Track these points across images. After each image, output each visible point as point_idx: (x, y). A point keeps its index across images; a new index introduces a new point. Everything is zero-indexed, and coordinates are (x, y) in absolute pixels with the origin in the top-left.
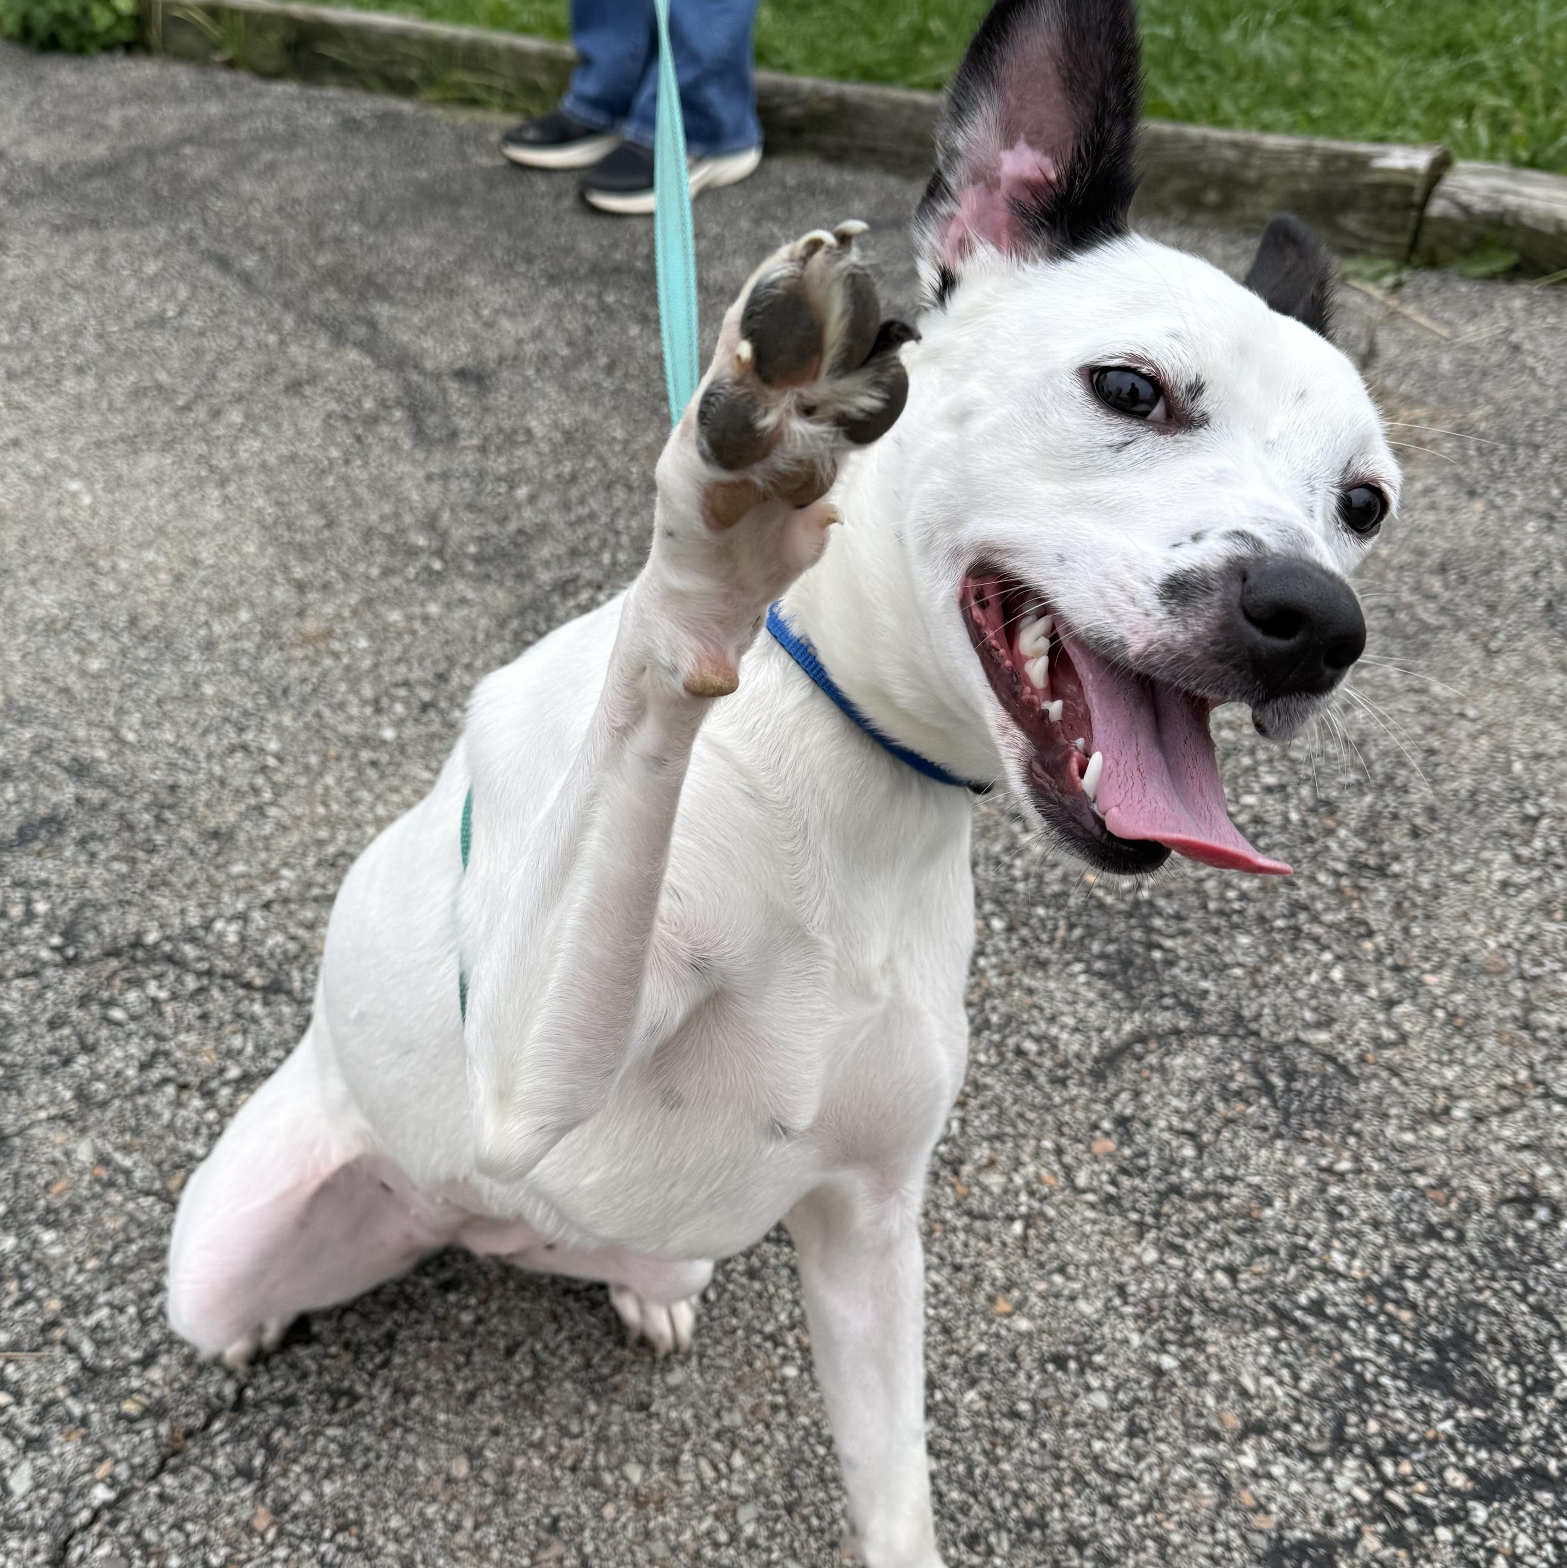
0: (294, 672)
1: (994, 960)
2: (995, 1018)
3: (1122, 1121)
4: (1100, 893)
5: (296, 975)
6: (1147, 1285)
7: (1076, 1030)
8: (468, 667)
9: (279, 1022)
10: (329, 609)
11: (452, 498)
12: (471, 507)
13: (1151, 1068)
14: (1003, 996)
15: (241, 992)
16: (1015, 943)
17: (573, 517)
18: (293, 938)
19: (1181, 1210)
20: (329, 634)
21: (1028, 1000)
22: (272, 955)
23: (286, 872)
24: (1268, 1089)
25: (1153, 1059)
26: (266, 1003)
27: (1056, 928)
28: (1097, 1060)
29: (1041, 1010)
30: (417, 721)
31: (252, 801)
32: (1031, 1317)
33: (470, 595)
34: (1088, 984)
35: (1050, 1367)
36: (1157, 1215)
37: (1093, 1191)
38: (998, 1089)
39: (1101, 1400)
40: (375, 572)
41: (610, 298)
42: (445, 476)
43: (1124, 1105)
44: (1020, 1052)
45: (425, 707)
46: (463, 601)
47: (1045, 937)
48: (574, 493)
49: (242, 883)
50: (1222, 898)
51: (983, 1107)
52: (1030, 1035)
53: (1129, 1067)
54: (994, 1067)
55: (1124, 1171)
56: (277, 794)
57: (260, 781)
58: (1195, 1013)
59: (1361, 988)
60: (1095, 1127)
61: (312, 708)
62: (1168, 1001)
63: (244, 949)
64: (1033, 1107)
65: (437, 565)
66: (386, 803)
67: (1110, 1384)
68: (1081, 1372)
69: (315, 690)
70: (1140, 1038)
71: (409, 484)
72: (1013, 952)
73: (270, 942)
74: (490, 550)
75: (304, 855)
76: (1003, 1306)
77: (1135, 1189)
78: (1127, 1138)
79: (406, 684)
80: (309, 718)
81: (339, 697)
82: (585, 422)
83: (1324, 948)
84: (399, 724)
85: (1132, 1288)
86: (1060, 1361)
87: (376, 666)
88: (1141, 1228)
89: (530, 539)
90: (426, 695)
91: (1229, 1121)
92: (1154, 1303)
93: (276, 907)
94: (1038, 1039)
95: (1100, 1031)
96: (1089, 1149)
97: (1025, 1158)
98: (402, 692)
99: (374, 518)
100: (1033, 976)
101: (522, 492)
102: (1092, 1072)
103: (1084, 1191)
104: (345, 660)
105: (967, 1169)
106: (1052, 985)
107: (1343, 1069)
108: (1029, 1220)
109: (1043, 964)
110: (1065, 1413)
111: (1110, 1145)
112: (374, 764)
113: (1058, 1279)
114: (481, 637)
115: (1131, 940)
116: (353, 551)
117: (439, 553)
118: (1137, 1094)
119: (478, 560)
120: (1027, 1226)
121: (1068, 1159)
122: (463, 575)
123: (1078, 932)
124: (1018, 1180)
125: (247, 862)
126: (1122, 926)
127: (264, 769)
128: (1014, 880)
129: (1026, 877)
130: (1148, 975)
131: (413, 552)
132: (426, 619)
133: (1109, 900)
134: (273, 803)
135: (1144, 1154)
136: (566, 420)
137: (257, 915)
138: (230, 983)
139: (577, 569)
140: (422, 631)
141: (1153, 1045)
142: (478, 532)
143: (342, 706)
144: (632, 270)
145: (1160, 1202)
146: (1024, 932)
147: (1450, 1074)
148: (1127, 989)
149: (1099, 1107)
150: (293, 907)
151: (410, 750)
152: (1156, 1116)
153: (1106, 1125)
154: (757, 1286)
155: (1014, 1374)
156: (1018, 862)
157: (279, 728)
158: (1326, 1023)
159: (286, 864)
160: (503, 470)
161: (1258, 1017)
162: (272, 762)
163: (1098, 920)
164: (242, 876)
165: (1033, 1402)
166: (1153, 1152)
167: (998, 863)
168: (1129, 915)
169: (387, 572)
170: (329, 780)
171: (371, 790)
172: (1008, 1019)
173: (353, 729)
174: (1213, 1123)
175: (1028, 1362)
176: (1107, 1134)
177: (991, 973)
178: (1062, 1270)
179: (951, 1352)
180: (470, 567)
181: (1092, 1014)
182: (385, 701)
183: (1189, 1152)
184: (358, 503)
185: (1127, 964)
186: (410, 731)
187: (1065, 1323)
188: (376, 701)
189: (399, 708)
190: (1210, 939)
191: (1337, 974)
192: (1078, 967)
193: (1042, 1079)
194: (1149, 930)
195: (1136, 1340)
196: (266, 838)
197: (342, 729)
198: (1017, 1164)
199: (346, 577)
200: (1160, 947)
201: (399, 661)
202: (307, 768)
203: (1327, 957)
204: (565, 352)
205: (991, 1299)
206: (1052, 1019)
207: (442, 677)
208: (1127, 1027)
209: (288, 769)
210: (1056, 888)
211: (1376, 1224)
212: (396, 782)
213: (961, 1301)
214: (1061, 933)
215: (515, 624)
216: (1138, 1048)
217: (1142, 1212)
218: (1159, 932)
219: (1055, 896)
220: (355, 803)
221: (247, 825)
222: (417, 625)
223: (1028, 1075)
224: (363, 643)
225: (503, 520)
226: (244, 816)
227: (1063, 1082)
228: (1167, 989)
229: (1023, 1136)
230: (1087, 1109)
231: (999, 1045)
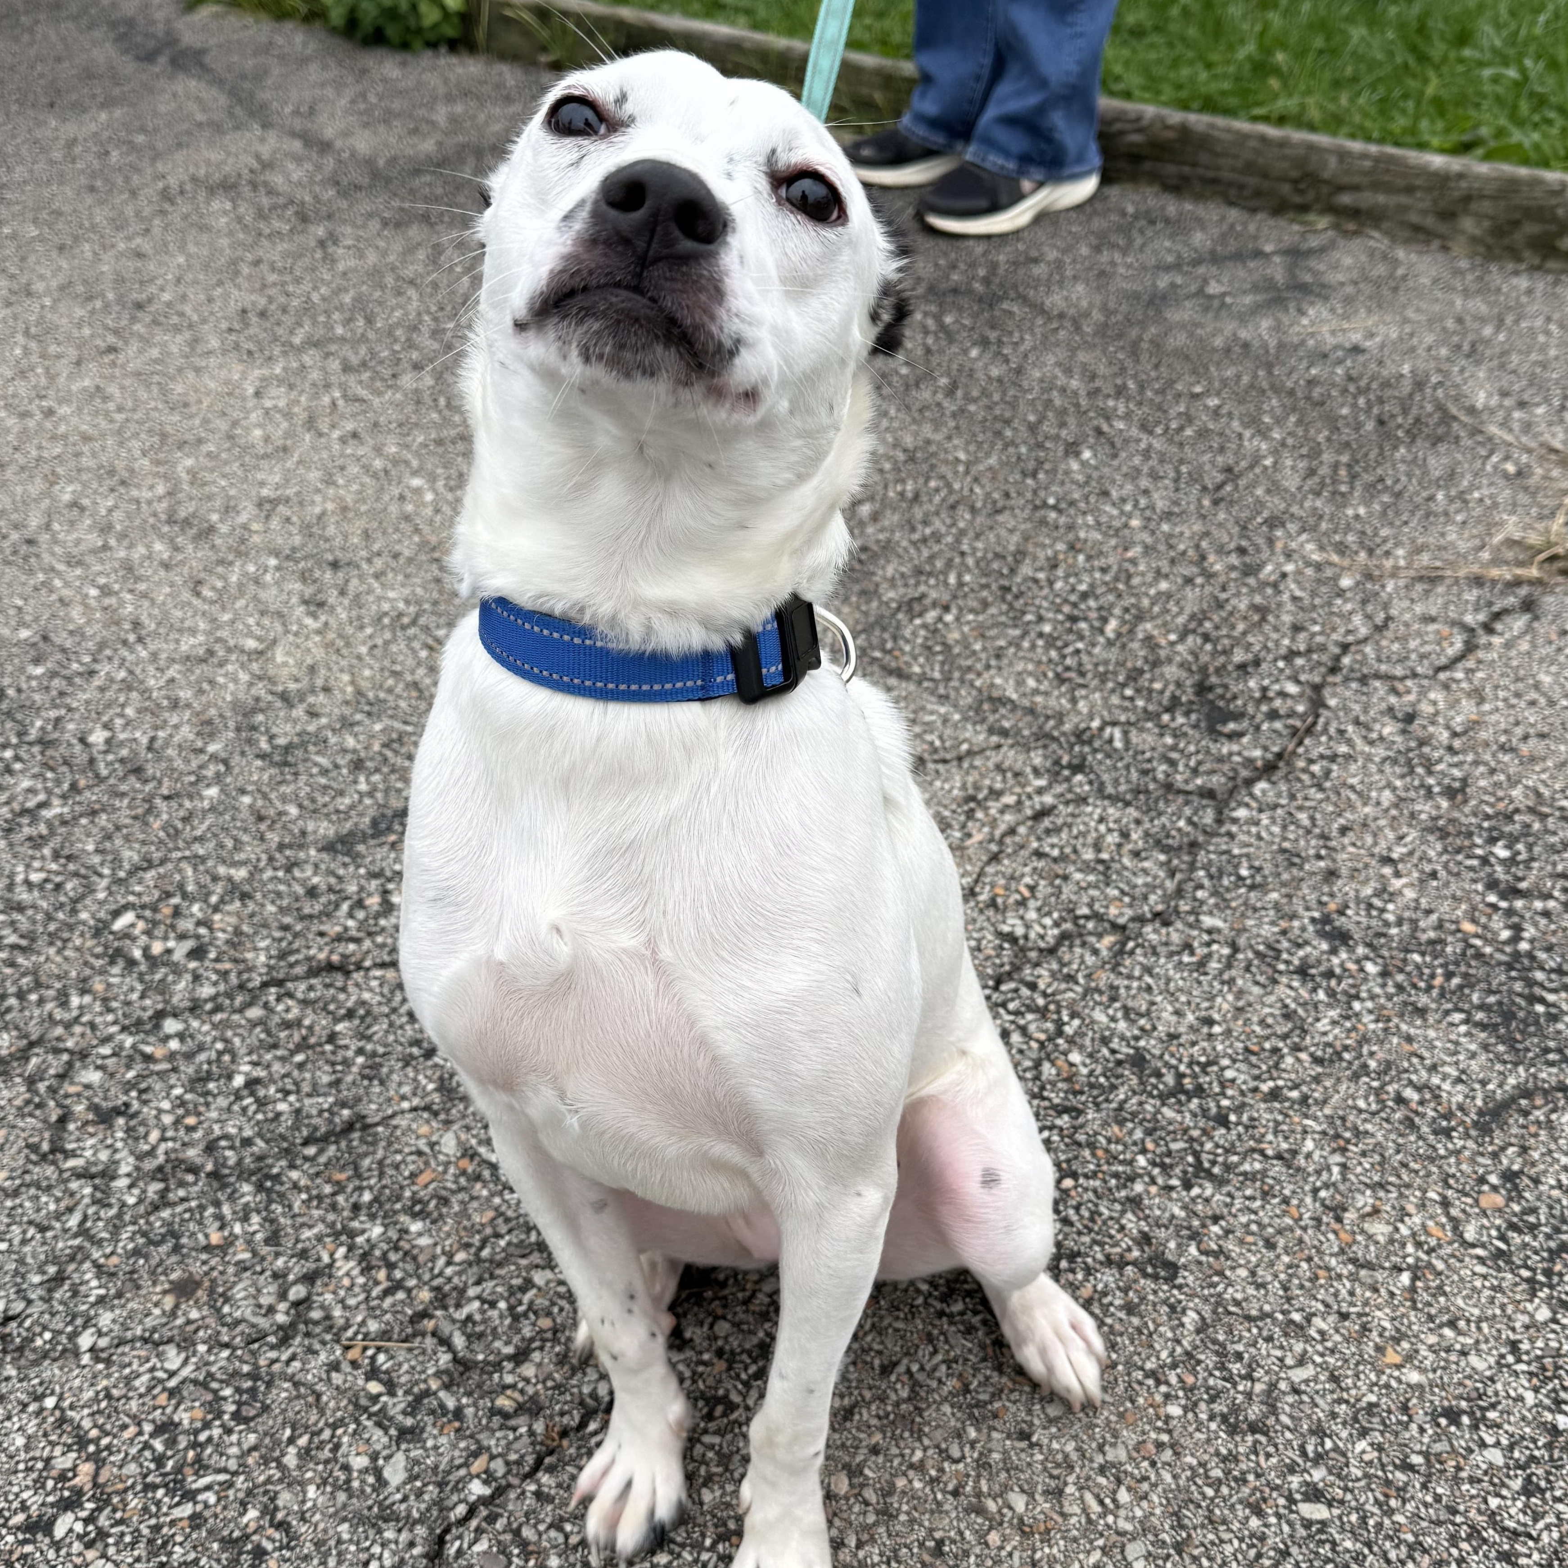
1: (1369, 1005)
2: (1373, 1064)
3: (1509, 1176)
4: (1478, 942)
6: (1540, 1344)
7: (1459, 1080)
13: (1538, 1123)
14: (1381, 1042)
16: (1391, 990)
17: (916, 536)
21: (1407, 1047)
25: (1539, 1114)
27: (1433, 976)
28: (1481, 1113)
29: (1422, 1058)
32: (1422, 1370)
34: (1468, 1034)
35: (1443, 1421)
36: (1548, 1273)
37: (1483, 1246)
38: (1380, 1137)
39: (1496, 1457)
41: (949, 319)
43: (1511, 1159)
44: (1400, 1100)
47: (1422, 985)
48: (918, 513)
51: (1364, 1154)
52: (1410, 1082)
53: (1515, 1120)
54: (1374, 1114)
55: (1513, 1227)
60: (1482, 1180)
62: (1554, 1057)
64: (1416, 1157)
67: (1505, 1442)
68: (1475, 1427)
70: (1526, 1092)
72: (1389, 997)
76: (1392, 1357)
77: (1525, 1245)
78: (1515, 1194)
82: (928, 442)
85: (1525, 1346)
86: (1453, 1416)
88: (1533, 1286)
89: (875, 556)
92: (1548, 1361)
94: (1419, 1089)
95: (1484, 1083)
96: (1477, 1201)
97: (1411, 1208)
100: (1411, 1024)
102: (1475, 1124)
103: (1473, 1246)
105: (1350, 1216)
106: (1432, 1034)
108: (1416, 1272)
109: (1422, 1012)
110: (1459, 1468)
111: (1499, 1200)
113: (1448, 1332)
115: (1511, 992)
118: (1524, 1150)
120: (1415, 1278)
121: (1455, 1212)
123: (1456, 981)
124: (1404, 1231)
126: (1503, 978)
128: (1387, 924)
129: (1399, 922)
130: (1532, 1029)
133: (1488, 950)
135: (1534, 1211)
136: (908, 441)
139: (922, 588)
141: (1539, 1101)
144: (969, 292)
145: (1552, 1260)
146: (1400, 978)
148: (1510, 1042)
149: (1486, 1161)
152: (1545, 1172)
153: (1493, 1179)
154: (1136, 1321)
155: (1406, 1426)
156: (1391, 907)
163: (1477, 970)
165: (1426, 1455)
166: (1543, 1210)
167: (1370, 906)
168: (1510, 967)
172: (1388, 1065)
175: (1420, 1416)
176: (1495, 1188)
177: (1367, 1018)
178: (1452, 1324)
179: (1340, 1401)
181: (1474, 1065)
185: (1508, 1016)
187: (1456, 1378)
192: (1457, 1017)
193: (1425, 1129)
194: (1531, 983)
195: (1530, 1398)
198: (1403, 1214)
200: (1542, 1001)
205: (1379, 1349)
206: (1433, 1068)
208: (1512, 1081)
210: (1432, 934)
213: (1349, 1350)
214: (1438, 981)
216: (1523, 1102)
217: (1533, 1270)
218: (1541, 985)
219: (1432, 942)
223: (1410, 1124)
227: (1447, 1133)
228: (1552, 1044)
229: (1408, 1186)
230: (1472, 1161)
231: (1378, 1092)
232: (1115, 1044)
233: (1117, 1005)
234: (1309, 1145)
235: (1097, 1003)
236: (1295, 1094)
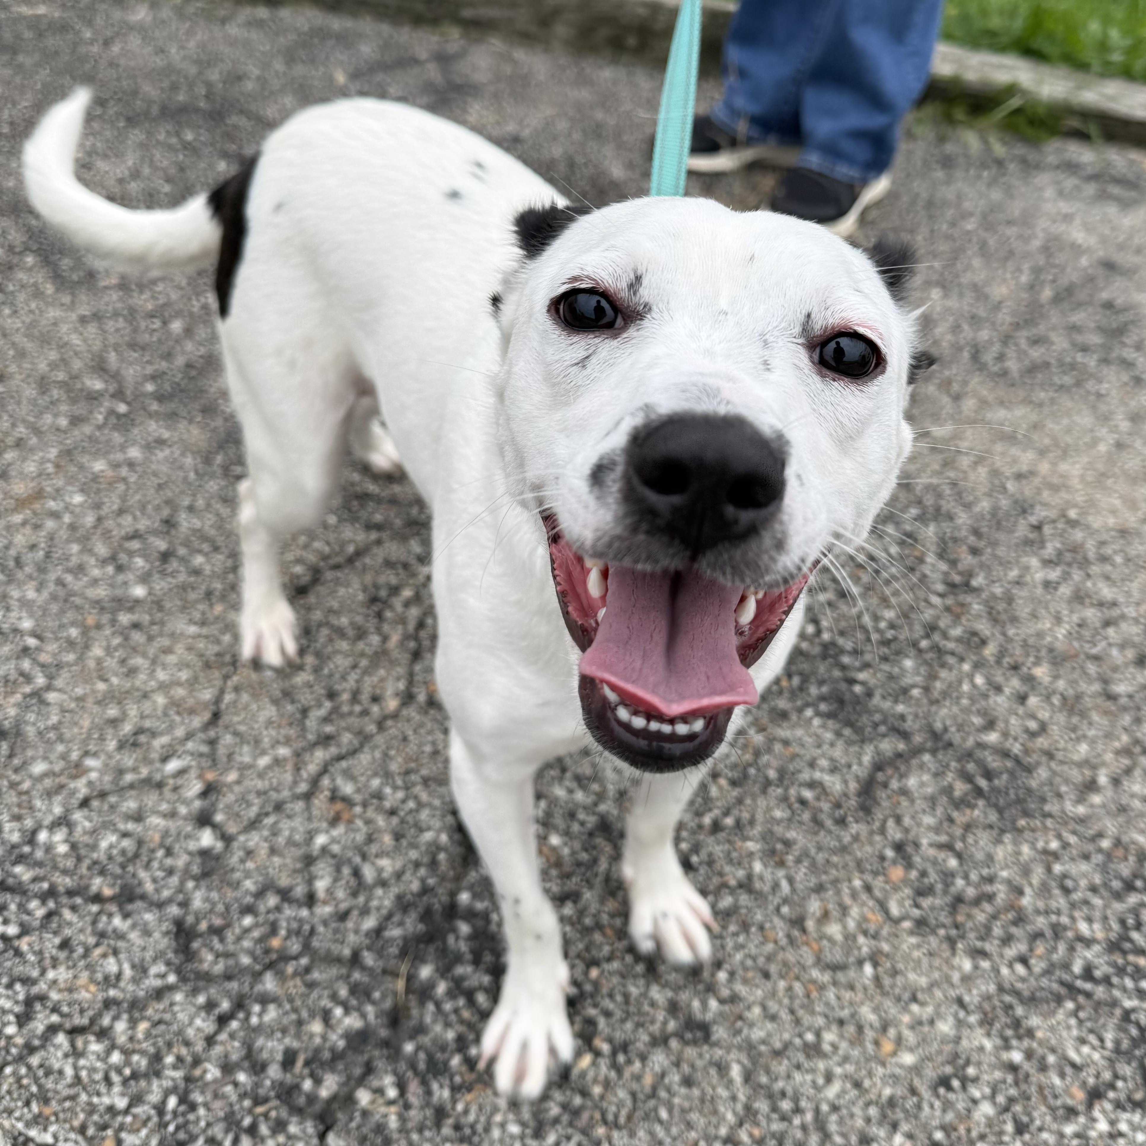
0: (20, 539)
2: (771, 773)
5: (143, 874)
6: (975, 992)
7: (832, 770)
8: (191, 509)
9: (147, 933)
10: (31, 467)
11: (112, 340)
12: (133, 346)
13: (897, 793)
14: (769, 752)
15: (95, 908)
18: (125, 835)
19: (969, 916)
20: (39, 495)
21: (787, 751)
22: (110, 858)
23: (90, 762)
24: (979, 792)
25: (894, 784)
26: (126, 916)
28: (858, 795)
29: (800, 757)
30: (163, 573)
31: (28, 689)
32: (911, 1050)
33: (166, 434)
34: (823, 726)
35: (942, 1091)
36: (957, 926)
37: (906, 918)
38: (801, 840)
39: (986, 1109)
40: (63, 422)
41: (189, 136)
42: (97, 317)
43: (893, 831)
44: (803, 802)
45: (166, 556)
46: (161, 442)
49: (48, 782)
50: (878, 630)
51: (797, 860)
52: (802, 784)
53: (882, 796)
54: (789, 820)
55: (918, 893)
56: (51, 677)
57: (26, 665)
58: (905, 735)
59: (999, 689)
60: (882, 857)
61: (52, 576)
62: (882, 729)
63: (79, 859)
64: (832, 851)
65: (122, 408)
66: (164, 667)
67: (987, 1091)
68: (964, 1087)
69: (48, 555)
70: (878, 766)
71: (64, 328)
73: (104, 844)
74: (167, 387)
75: (102, 739)
76: (888, 1047)
77: (932, 907)
78: (908, 862)
79: (136, 535)
80: (51, 587)
81: (74, 561)
83: (962, 660)
84: (145, 579)
85: (967, 998)
86: (945, 1082)
87: (100, 519)
88: (952, 942)
90: (162, 545)
91: (968, 827)
92: (987, 1006)
93: (95, 803)
94: (809, 786)
95: (848, 767)
96: (887, 880)
97: (847, 901)
98: (135, 545)
99: (43, 367)
100: (781, 728)
101: (176, 326)
102: (859, 807)
103: (900, 920)
104: (67, 519)
105: (810, 924)
106: (798, 733)
107: (1017, 761)
108: (875, 959)
109: (784, 715)
110: (969, 1131)
111: (899, 872)
112: (136, 626)
113: (915, 1008)
114: (192, 475)
115: (834, 680)
116: (33, 402)
117: (119, 395)
118: (898, 820)
119: (160, 397)
120: (876, 965)
121: (877, 893)
122: (150, 415)
124: (851, 924)
125: (45, 758)
126: (822, 668)
127: (26, 650)
130: (859, 709)
131: (93, 397)
132: (131, 464)
134: (49, 688)
137: (77, 816)
138: (78, 900)
140: (133, 478)
141: (889, 772)
142: (149, 370)
143: (80, 569)
144: (197, 110)
145: (953, 914)
147: (1083, 748)
148: (850, 724)
149: (878, 838)
150: (113, 799)
151: (168, 605)
152: (918, 836)
153: (890, 853)
154: (696, 1092)
155: (919, 1107)
157: (25, 604)
158: (990, 725)
159: (86, 754)
160: (150, 306)
161: (946, 729)
162: (32, 642)
163: (805, 666)
164: (46, 775)
165: (943, 1128)
168: (824, 657)
169: (76, 421)
170: (97, 651)
171: (144, 655)
172: (782, 773)
173: (101, 592)
174: (958, 832)
175: (926, 1093)
176: (893, 862)
178: (914, 999)
179: (868, 1104)
180: (155, 406)
181: (837, 753)
182: (123, 558)
183: (953, 863)
184: (21, 354)
185: (841, 701)
186: (160, 585)
187: (935, 1046)
188: (113, 558)
189: (139, 562)
190: (886, 667)
191: (979, 680)
192: (809, 712)
194: (843, 667)
195: (988, 1045)
196: (55, 728)
197: (93, 593)
198: (844, 910)
199: (37, 431)
200: (856, 681)
201: (121, 512)
202: (71, 643)
203: (966, 667)
204: (167, 188)
205: (877, 1043)
206: (812, 765)
207: (169, 523)
208: (865, 760)
209: (52, 647)
211: (1093, 889)
212: (166, 642)
213: (855, 1053)
215: (219, 459)
216: (881, 777)
217: (945, 927)
218: (850, 668)
220: (132, 672)
221: (31, 717)
222: (124, 471)
223: (817, 822)
224: (78, 499)
225: (168, 356)
226: (24, 707)
227: (843, 822)
228: (877, 718)
229: (837, 881)
230: (871, 843)
231: (785, 799)
232: (581, 816)
233: (568, 775)
234: (758, 867)
235: (553, 778)
236: (729, 821)
